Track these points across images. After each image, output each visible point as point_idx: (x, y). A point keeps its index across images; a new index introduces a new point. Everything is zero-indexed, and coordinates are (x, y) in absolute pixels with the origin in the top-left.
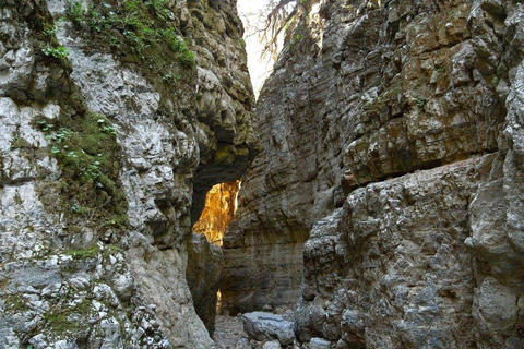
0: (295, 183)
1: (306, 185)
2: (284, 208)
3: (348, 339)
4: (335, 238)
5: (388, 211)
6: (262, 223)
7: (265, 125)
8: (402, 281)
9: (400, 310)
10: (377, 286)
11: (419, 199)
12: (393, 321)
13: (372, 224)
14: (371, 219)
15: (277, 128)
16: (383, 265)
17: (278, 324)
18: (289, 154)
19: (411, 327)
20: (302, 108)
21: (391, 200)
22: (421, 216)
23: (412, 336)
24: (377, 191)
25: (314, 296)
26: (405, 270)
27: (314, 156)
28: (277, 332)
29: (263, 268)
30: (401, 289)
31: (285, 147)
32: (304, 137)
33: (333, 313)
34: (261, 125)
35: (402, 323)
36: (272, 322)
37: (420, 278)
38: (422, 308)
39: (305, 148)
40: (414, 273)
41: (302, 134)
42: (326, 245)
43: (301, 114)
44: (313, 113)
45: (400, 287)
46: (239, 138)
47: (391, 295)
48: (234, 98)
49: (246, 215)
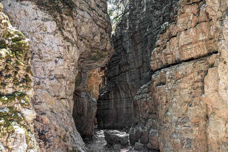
1: (138, 70)
2: (127, 81)
4: (147, 95)
6: (117, 88)
8: (175, 115)
15: (125, 42)
17: (121, 136)
18: (130, 55)
19: (178, 136)
20: (136, 32)
21: (171, 76)
23: (179, 141)
24: (165, 72)
25: (138, 122)
28: (121, 140)
31: (128, 51)
34: (117, 40)
35: (174, 135)
36: (118, 135)
38: (183, 128)
43: (136, 35)
45: (174, 118)
48: (100, 26)
49: (110, 84)
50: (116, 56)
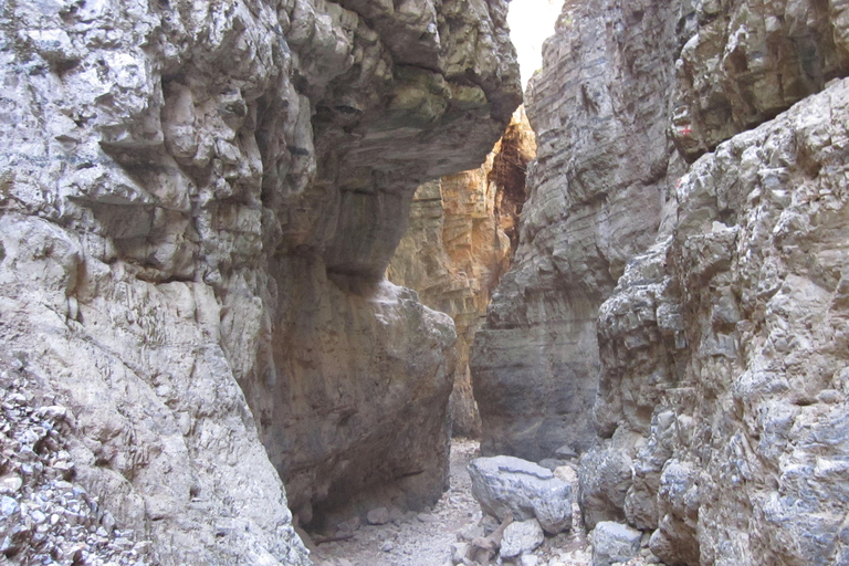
0: (624, 186)
1: (647, 191)
2: (603, 243)
3: (670, 531)
4: (657, 288)
5: (756, 201)
6: (560, 276)
7: (570, 65)
8: (780, 390)
9: (770, 465)
10: (727, 402)
11: (830, 158)
12: (756, 495)
13: (719, 239)
14: (719, 228)
15: (590, 67)
16: (742, 349)
17: (538, 485)
18: (613, 123)
19: (793, 512)
20: (638, 15)
21: (764, 171)
22: (835, 205)
23: (793, 538)
24: (737, 153)
25: (615, 426)
26: (789, 359)
27: (661, 124)
28: (536, 503)
29: (561, 371)
30: (777, 409)
31: (605, 107)
32: (643, 83)
33: (645, 468)
34: (562, 65)
35: (773, 502)
36: (526, 480)
37: (826, 380)
38: (825, 465)
39: (645, 106)
40: (812, 367)
41: (639, 75)
42: (637, 306)
43: (637, 31)
44: (662, 24)
45: (773, 403)
46: (456, 59)
47: (752, 426)
49: (532, 259)
50: (557, 135)
